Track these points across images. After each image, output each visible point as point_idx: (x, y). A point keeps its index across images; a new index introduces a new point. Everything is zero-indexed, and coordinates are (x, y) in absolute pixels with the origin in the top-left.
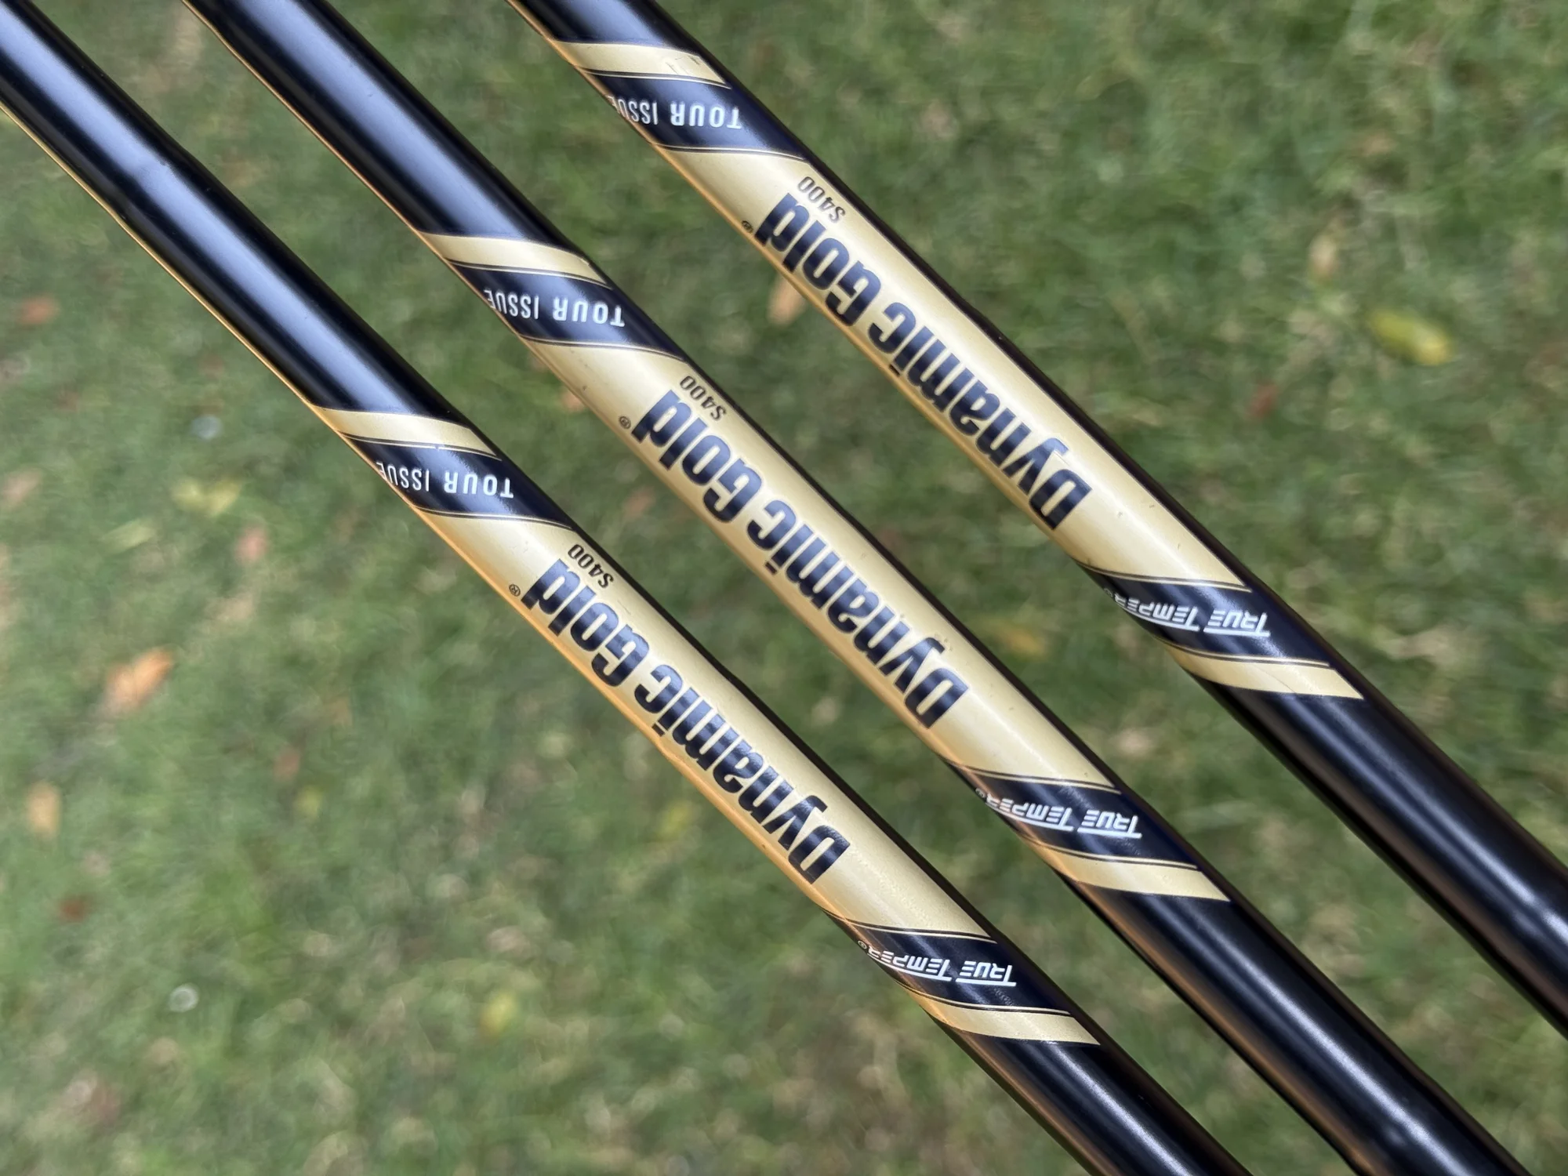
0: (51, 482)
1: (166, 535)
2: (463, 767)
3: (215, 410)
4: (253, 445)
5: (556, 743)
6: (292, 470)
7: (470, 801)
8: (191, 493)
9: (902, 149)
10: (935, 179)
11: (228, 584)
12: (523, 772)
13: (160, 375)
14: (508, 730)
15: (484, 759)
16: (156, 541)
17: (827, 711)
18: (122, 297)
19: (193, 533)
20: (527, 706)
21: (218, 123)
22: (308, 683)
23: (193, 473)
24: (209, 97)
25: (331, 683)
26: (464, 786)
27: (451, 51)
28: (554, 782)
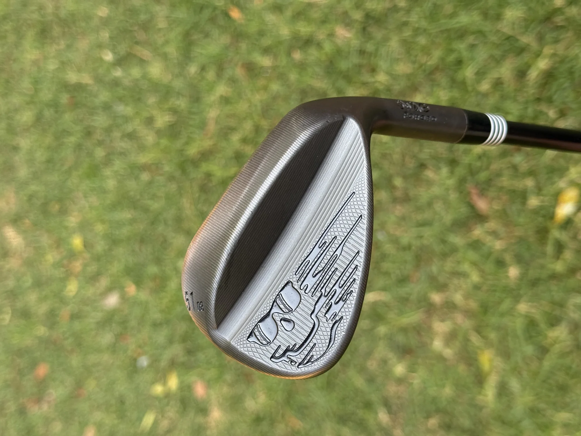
0: (99, 426)
1: (162, 412)
2: (368, 405)
3: (140, 355)
4: (167, 356)
5: (400, 369)
6: (190, 352)
7: (383, 417)
8: (158, 389)
9: (339, 52)
11: (204, 410)
12: (392, 389)
13: (106, 358)
14: (371, 380)
15: (374, 397)
16: (160, 417)
17: (513, 272)
18: (68, 343)
19: (172, 403)
20: (372, 365)
21: (51, 257)
22: (273, 423)
23: (154, 382)
24: (39, 251)
25: (283, 416)
26: (376, 413)
27: (118, 165)
28: (412, 383)
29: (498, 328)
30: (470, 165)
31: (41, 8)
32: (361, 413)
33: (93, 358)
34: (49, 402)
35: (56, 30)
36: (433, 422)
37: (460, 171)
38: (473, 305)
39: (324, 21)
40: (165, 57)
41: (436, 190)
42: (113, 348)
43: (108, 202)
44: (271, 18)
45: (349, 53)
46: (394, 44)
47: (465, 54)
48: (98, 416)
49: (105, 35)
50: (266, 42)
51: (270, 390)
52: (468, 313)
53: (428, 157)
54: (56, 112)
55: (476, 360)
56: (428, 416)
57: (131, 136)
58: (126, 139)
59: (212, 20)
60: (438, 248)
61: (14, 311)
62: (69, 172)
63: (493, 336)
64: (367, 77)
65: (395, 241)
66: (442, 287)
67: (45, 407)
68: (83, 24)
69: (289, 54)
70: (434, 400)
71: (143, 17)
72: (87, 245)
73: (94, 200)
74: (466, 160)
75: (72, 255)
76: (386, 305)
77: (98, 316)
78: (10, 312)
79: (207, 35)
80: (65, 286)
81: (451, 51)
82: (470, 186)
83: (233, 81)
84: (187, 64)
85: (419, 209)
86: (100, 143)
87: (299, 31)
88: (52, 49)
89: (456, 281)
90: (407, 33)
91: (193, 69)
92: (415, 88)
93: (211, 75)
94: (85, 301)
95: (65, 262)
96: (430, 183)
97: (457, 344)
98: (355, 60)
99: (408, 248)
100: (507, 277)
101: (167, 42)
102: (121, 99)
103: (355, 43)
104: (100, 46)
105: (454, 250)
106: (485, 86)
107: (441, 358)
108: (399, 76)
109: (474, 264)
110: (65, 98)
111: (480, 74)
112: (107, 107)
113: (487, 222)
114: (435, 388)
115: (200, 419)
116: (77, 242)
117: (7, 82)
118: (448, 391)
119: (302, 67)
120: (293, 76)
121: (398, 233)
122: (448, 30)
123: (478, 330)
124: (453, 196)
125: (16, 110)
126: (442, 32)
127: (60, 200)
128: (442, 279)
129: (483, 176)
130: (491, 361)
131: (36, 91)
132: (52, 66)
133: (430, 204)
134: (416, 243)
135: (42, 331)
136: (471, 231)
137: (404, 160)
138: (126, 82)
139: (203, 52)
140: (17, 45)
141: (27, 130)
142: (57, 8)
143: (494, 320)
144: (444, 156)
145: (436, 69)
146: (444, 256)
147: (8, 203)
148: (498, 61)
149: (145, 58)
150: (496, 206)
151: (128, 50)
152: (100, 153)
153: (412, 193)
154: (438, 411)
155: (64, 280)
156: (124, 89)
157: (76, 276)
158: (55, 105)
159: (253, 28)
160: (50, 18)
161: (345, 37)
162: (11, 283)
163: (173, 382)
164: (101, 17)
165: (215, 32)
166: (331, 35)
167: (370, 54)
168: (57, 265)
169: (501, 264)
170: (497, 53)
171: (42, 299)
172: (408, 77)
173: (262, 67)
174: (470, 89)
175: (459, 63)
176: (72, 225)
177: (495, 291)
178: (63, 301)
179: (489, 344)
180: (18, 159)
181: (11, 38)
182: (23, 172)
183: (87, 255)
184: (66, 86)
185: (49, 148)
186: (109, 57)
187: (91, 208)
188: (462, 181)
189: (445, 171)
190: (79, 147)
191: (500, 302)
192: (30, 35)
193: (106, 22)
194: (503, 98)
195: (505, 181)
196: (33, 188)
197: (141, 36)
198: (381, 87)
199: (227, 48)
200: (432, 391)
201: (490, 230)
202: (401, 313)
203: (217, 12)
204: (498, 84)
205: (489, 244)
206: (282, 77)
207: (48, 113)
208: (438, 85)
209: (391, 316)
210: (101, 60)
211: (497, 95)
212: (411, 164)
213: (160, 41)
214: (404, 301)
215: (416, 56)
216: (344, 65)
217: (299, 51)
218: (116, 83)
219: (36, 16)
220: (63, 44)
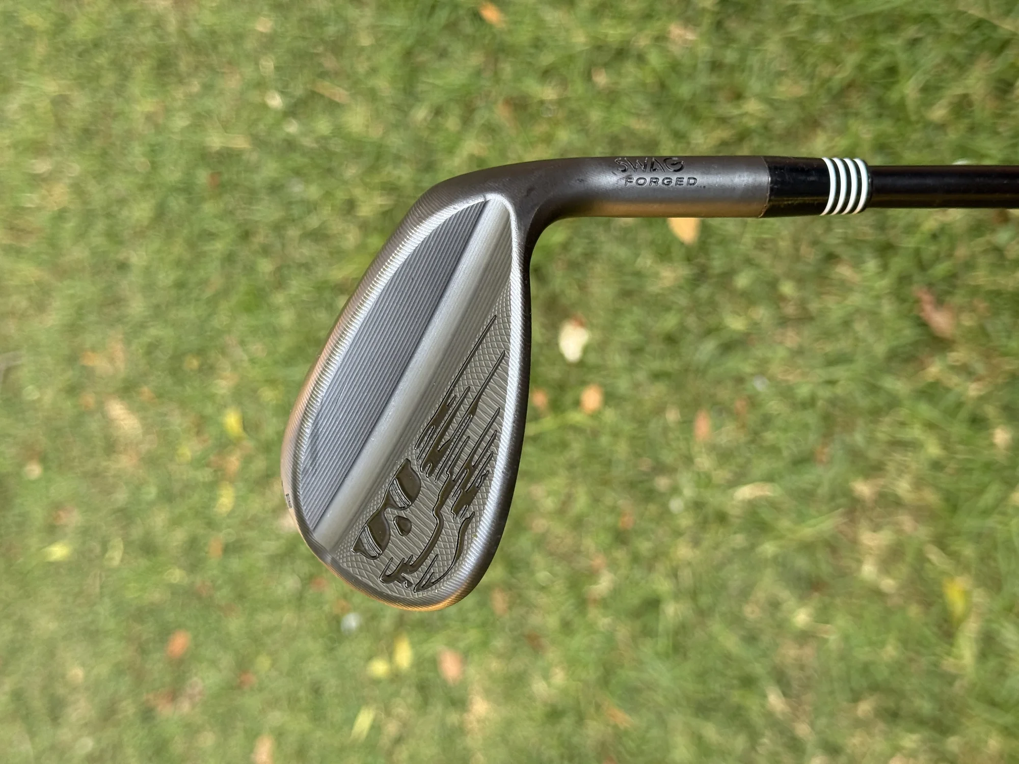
0: (279, 735)
1: (386, 708)
2: (748, 682)
3: (345, 611)
5: (802, 617)
7: (775, 700)
8: (379, 668)
9: (675, 67)
10: (715, 66)
11: (459, 702)
12: (790, 652)
13: (288, 617)
14: (751, 639)
15: (758, 669)
16: (383, 716)
17: (1001, 436)
18: (223, 595)
19: (404, 691)
20: (751, 612)
21: (188, 450)
22: (581, 719)
23: (370, 658)
24: (168, 440)
25: (598, 707)
26: (764, 696)
27: (297, 285)
28: (825, 641)
29: (978, 537)
30: (917, 252)
31: (158, 23)
32: (736, 697)
33: (265, 619)
34: (191, 697)
35: (184, 63)
36: (865, 708)
37: (898, 263)
38: (931, 497)
39: (648, 16)
40: (372, 96)
41: (856, 299)
42: (299, 600)
43: (282, 349)
44: (553, 17)
45: (695, 67)
46: (773, 46)
47: (902, 57)
48: (276, 717)
49: (268, 65)
50: (546, 59)
51: (572, 663)
52: (922, 513)
53: (840, 241)
54: (189, 201)
55: (941, 595)
56: (856, 698)
57: (318, 236)
58: (308, 242)
59: (452, 27)
60: (864, 402)
61: (128, 544)
62: (213, 302)
63: (969, 551)
64: (726, 109)
65: (786, 393)
66: (874, 470)
67: (185, 707)
68: (230, 48)
69: (588, 76)
70: (866, 669)
71: (331, 30)
72: (248, 425)
73: (257, 348)
74: (910, 243)
75: (225, 444)
76: (773, 505)
77: (272, 546)
78: (122, 546)
79: (443, 54)
80: (214, 499)
81: (875, 53)
82: (917, 290)
83: (491, 130)
84: (411, 107)
85: (828, 335)
86: (266, 251)
87: (606, 35)
88: (179, 94)
89: (898, 457)
90: (796, 27)
91: (421, 114)
92: (812, 123)
93: (452, 123)
94: (249, 523)
95: (212, 458)
96: (845, 287)
97: (904, 569)
98: (704, 79)
99: (809, 403)
100: (992, 445)
101: (374, 71)
102: (298, 173)
103: (704, 50)
104: (261, 85)
105: (894, 403)
106: (939, 113)
107: (877, 593)
108: (784, 102)
109: (930, 426)
110: (203, 176)
111: (930, 90)
112: (275, 188)
113: (953, 351)
114: (867, 649)
115: (453, 718)
116: (232, 421)
117: (104, 153)
118: (891, 651)
119: (611, 97)
120: (595, 115)
121: (790, 378)
122: (870, 17)
123: (941, 542)
124: (887, 308)
125: (122, 202)
126: (859, 19)
127: (201, 352)
128: (873, 454)
129: (941, 269)
130: (967, 594)
131: (155, 166)
132: (180, 122)
133: (847, 324)
134: (825, 393)
135: (177, 575)
136: (924, 369)
137: (797, 250)
138: (308, 142)
139: (438, 82)
140: (120, 89)
141: (140, 234)
142: (184, 23)
143: (970, 523)
144: (869, 238)
145: (850, 85)
146: (875, 414)
147: (112, 360)
148: (962, 67)
149: (337, 99)
150: (968, 321)
151: (309, 86)
152: (266, 266)
153: (814, 306)
154: (875, 688)
155: (213, 486)
156: (304, 154)
157: (232, 482)
158: (187, 189)
159: (524, 36)
160: (174, 40)
161: (686, 41)
162: (121, 497)
163: (404, 655)
164: (262, 33)
165: (457, 49)
166: (661, 39)
167: (733, 68)
168: (200, 462)
169: (978, 422)
170: (959, 51)
171: (176, 522)
172: (800, 102)
173: (542, 102)
174: (914, 118)
175: (892, 71)
176: (222, 392)
177: (969, 471)
178: (211, 524)
179: (962, 565)
180: (129, 284)
181: (110, 79)
182: (137, 307)
183: (249, 444)
184: (204, 156)
185: (178, 263)
186: (276, 101)
187: (253, 361)
188: (904, 280)
189: (872, 265)
190: (230, 258)
191: (981, 490)
192: (141, 70)
193: (269, 42)
194: (973, 129)
195: (981, 277)
196: (154, 331)
197: (329, 63)
198: (753, 124)
199: (478, 73)
200: (862, 654)
201: (957, 364)
202: (801, 518)
203: (461, 12)
204: (962, 106)
205: (958, 389)
206: (575, 117)
207: (177, 204)
208: (856, 114)
209: (784, 523)
210: (265, 107)
211: (963, 125)
212: (810, 255)
213: (362, 67)
214: (806, 496)
215: (815, 66)
216: (684, 90)
217: (603, 70)
218: (290, 145)
219: (149, 39)
220: (195, 87)
